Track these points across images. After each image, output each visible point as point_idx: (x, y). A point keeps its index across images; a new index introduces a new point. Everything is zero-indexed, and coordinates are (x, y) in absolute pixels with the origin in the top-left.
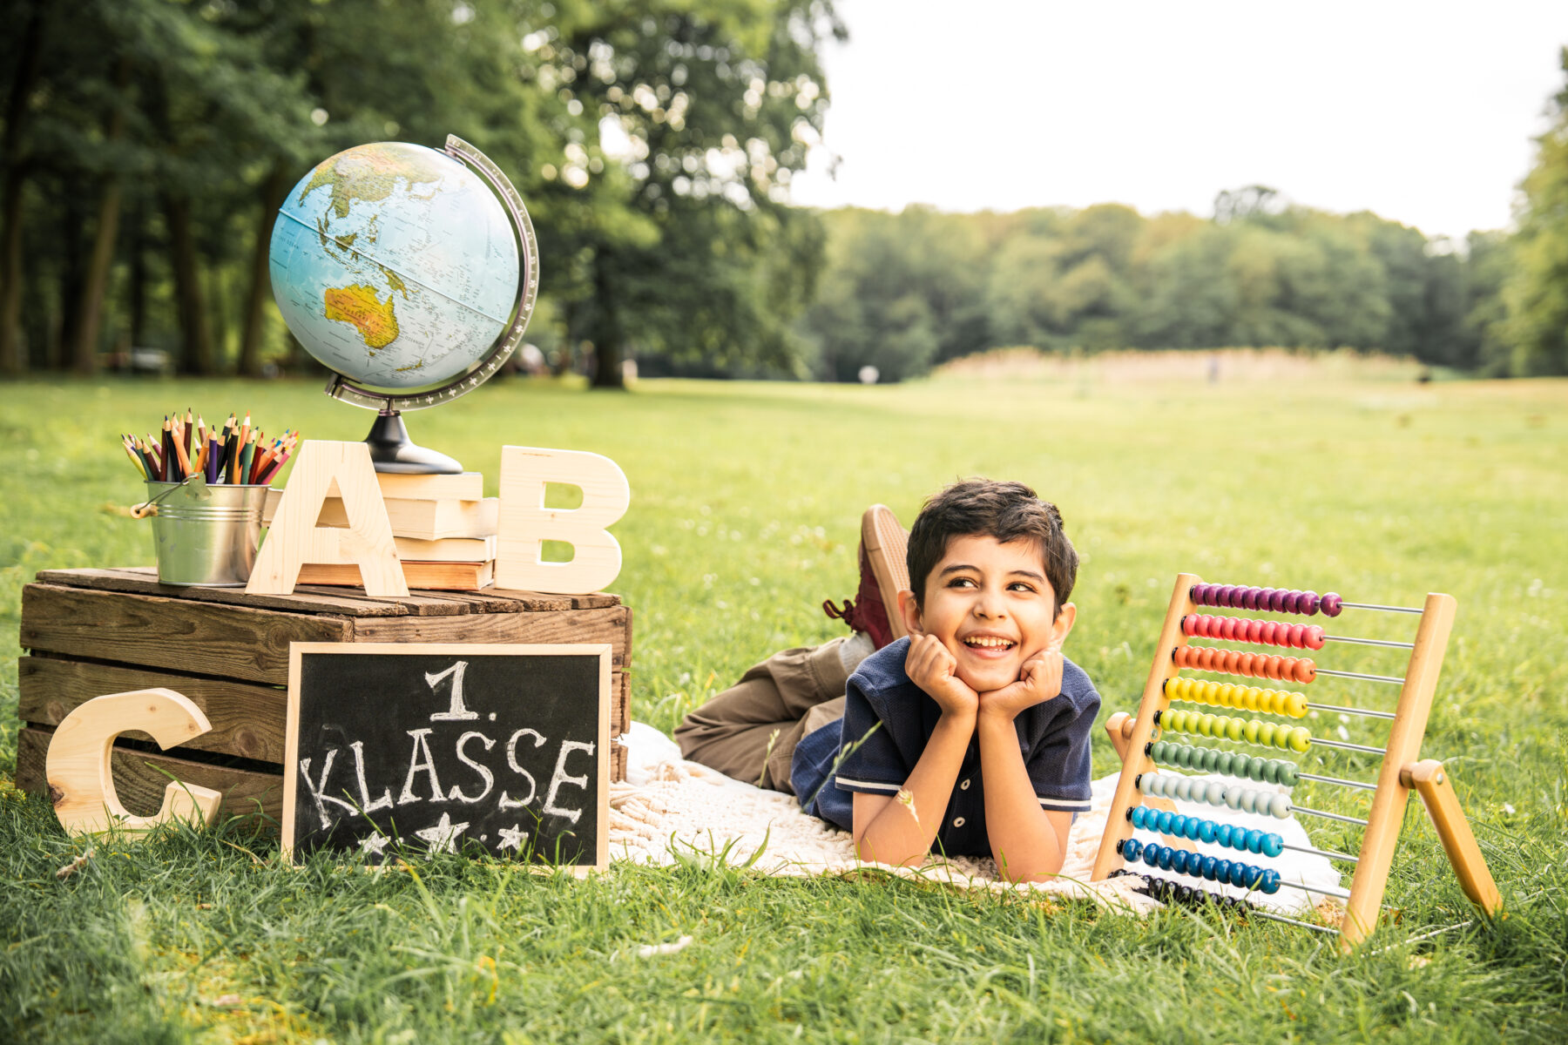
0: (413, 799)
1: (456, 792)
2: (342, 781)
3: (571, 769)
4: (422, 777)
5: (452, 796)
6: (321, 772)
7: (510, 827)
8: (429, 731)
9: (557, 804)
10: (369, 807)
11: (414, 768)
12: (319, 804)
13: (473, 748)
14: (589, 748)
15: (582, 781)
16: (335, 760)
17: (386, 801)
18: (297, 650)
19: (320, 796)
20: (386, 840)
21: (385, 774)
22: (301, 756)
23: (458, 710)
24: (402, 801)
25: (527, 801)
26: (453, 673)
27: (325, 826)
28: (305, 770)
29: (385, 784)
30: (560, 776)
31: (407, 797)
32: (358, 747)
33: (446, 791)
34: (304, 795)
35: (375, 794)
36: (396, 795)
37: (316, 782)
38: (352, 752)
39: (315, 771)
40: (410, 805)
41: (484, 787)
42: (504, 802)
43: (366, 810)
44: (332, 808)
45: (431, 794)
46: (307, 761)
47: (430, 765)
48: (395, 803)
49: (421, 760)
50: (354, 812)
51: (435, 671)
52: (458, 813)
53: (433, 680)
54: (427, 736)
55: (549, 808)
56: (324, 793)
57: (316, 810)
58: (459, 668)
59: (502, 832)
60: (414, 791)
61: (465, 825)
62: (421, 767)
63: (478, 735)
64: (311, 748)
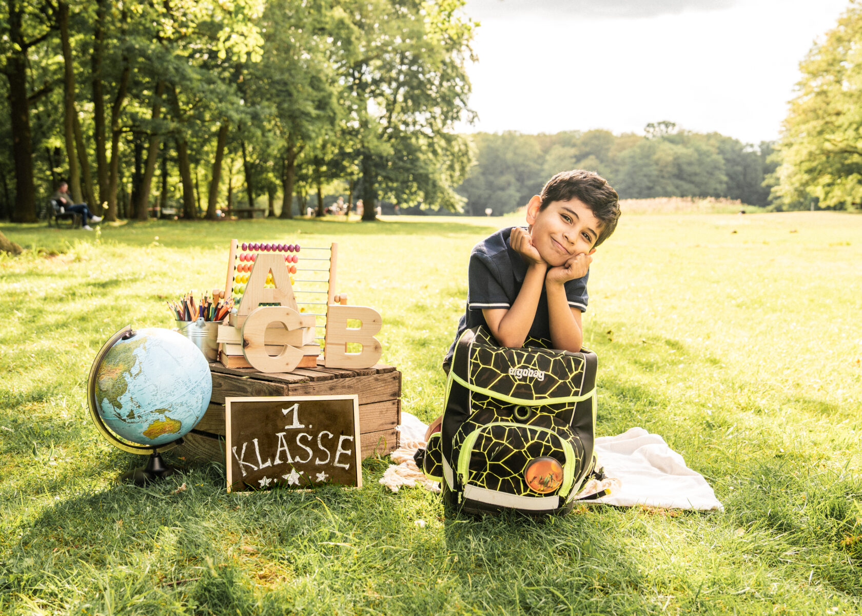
0: (280, 462)
1: (298, 459)
2: (250, 456)
3: (344, 447)
4: (283, 454)
5: (296, 461)
6: (241, 451)
7: (320, 473)
8: (285, 433)
9: (339, 462)
10: (262, 466)
11: (279, 449)
12: (241, 466)
13: (303, 440)
14: (351, 438)
15: (349, 452)
16: (247, 446)
17: (268, 464)
18: (229, 401)
19: (241, 462)
20: (270, 480)
21: (268, 453)
22: (232, 446)
23: (296, 424)
24: (275, 463)
25: (327, 461)
26: (293, 409)
27: (244, 475)
28: (234, 451)
29: (268, 456)
30: (340, 451)
31: (278, 461)
32: (256, 441)
33: (293, 458)
34: (235, 462)
35: (264, 461)
36: (273, 460)
37: (239, 456)
38: (253, 444)
39: (239, 452)
40: (279, 464)
41: (309, 456)
42: (318, 462)
43: (261, 468)
44: (246, 467)
45: (287, 460)
46: (235, 448)
47: (286, 448)
48: (272, 464)
49: (282, 445)
50: (256, 468)
51: (286, 408)
52: (299, 467)
53: (285, 412)
54: (284, 436)
55: (336, 464)
56: (243, 461)
57: (240, 468)
58: (296, 406)
59: (318, 475)
60: (280, 459)
61: (302, 473)
62: (282, 449)
63: (305, 434)
64: (237, 443)
